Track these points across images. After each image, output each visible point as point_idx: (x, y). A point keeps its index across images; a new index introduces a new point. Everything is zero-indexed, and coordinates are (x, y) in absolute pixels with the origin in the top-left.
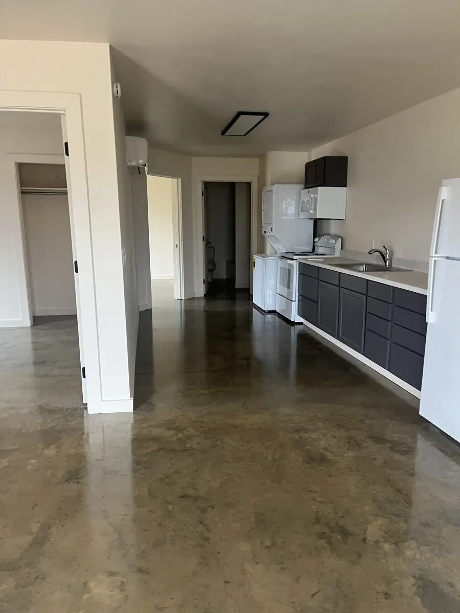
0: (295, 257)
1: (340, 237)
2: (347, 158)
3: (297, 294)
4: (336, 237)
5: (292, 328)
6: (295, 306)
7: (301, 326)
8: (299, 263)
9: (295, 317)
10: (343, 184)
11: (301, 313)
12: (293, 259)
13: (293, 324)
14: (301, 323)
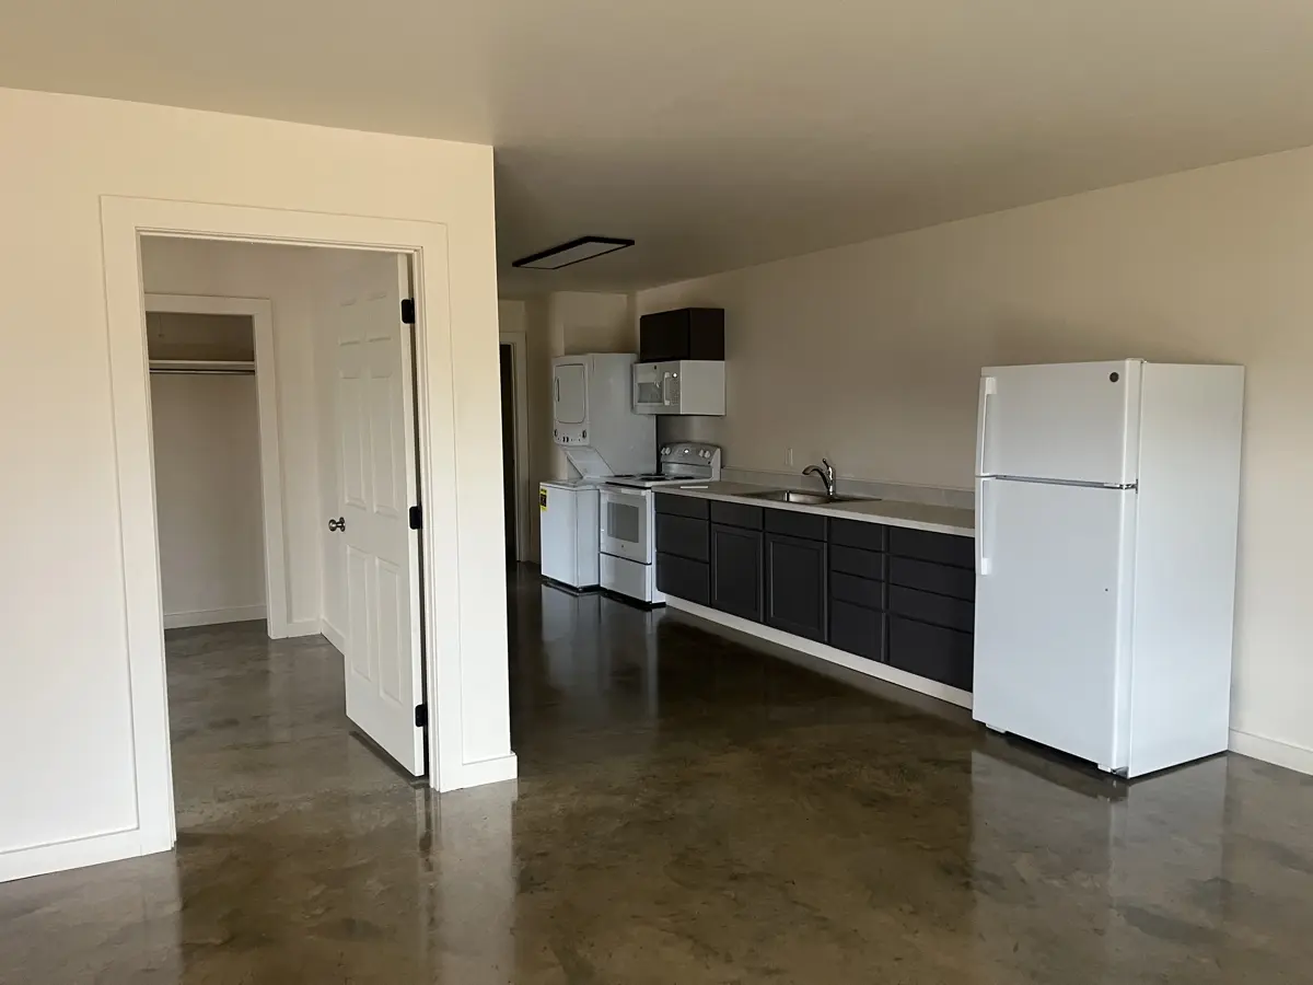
0: (648, 484)
1: (718, 447)
2: (722, 312)
3: (654, 551)
4: (712, 447)
5: (648, 614)
6: (650, 573)
7: (664, 611)
8: (656, 493)
9: (654, 595)
10: (718, 354)
11: (662, 587)
12: (645, 488)
13: (648, 607)
14: (662, 605)
